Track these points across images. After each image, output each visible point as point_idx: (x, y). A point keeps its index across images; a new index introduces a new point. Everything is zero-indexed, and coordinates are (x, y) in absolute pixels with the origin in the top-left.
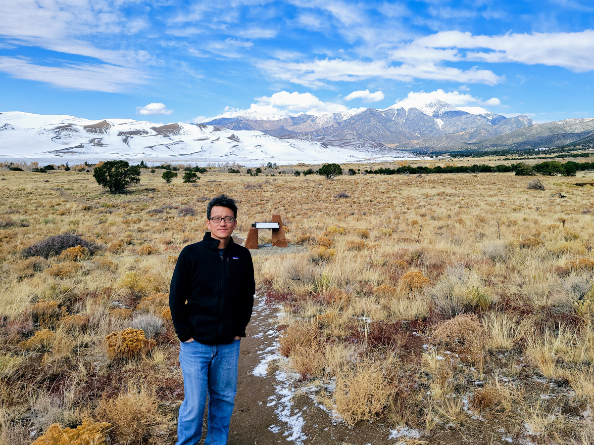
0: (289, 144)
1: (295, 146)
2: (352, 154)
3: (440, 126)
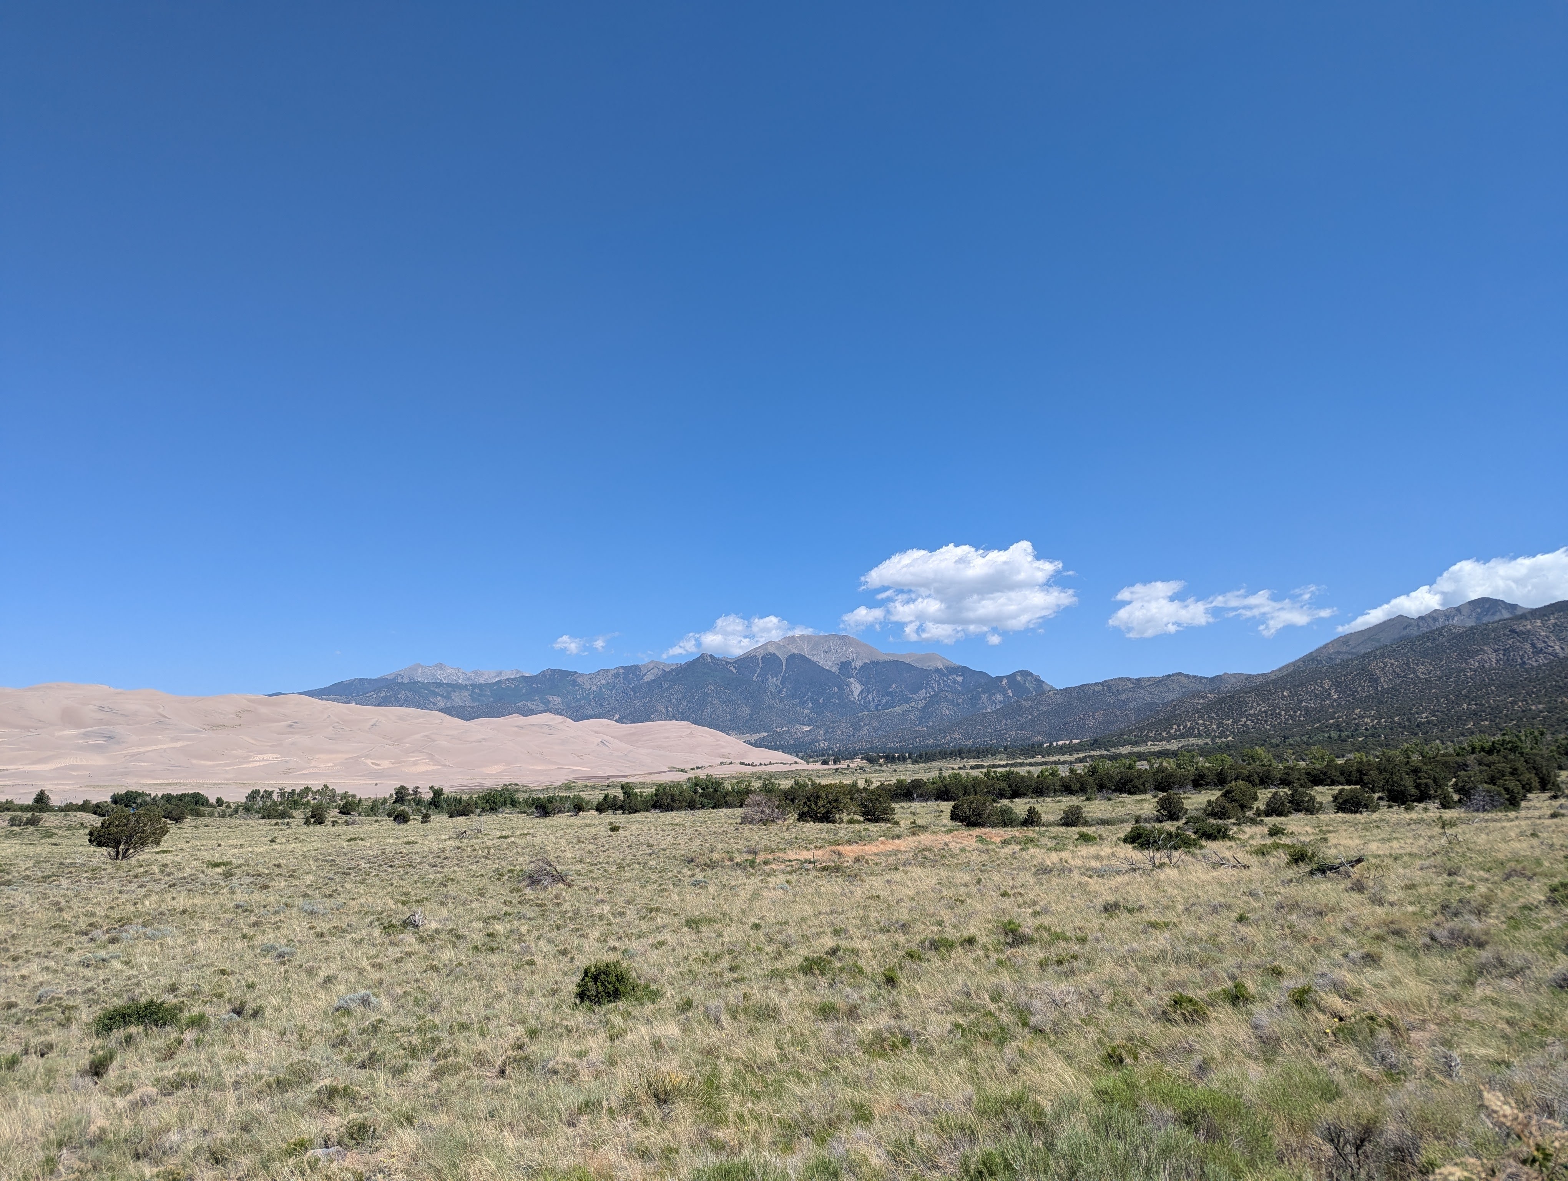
3: (856, 695)
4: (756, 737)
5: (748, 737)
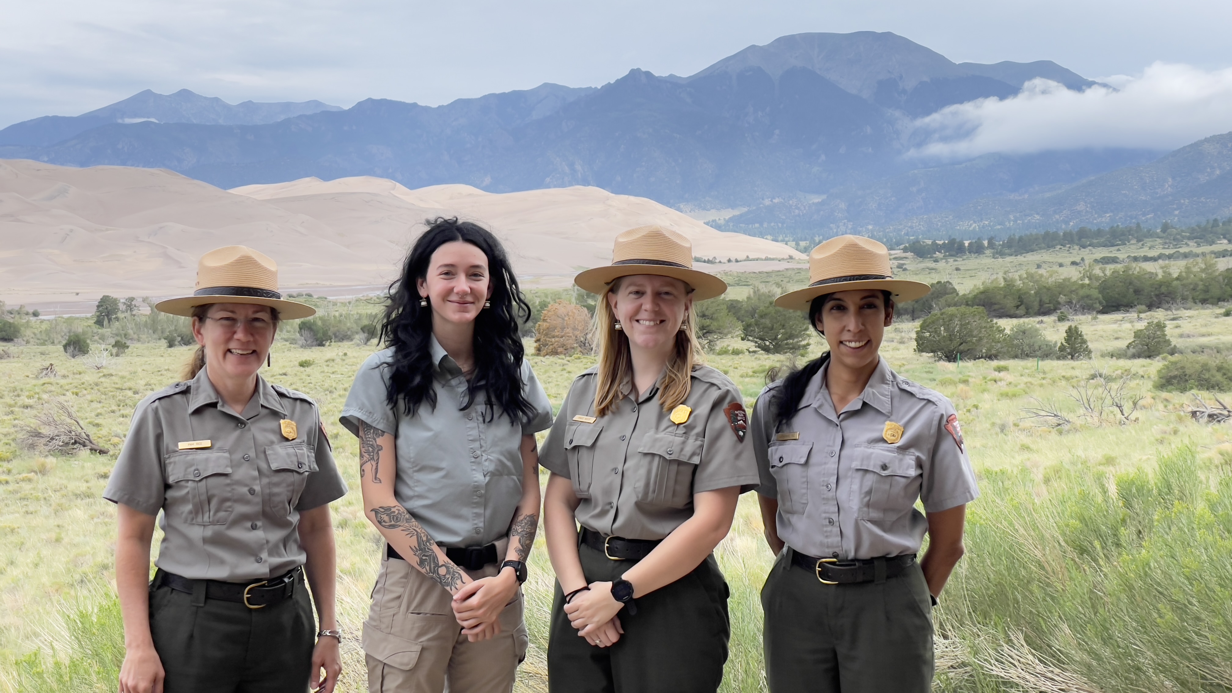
4: (727, 214)
5: (713, 215)
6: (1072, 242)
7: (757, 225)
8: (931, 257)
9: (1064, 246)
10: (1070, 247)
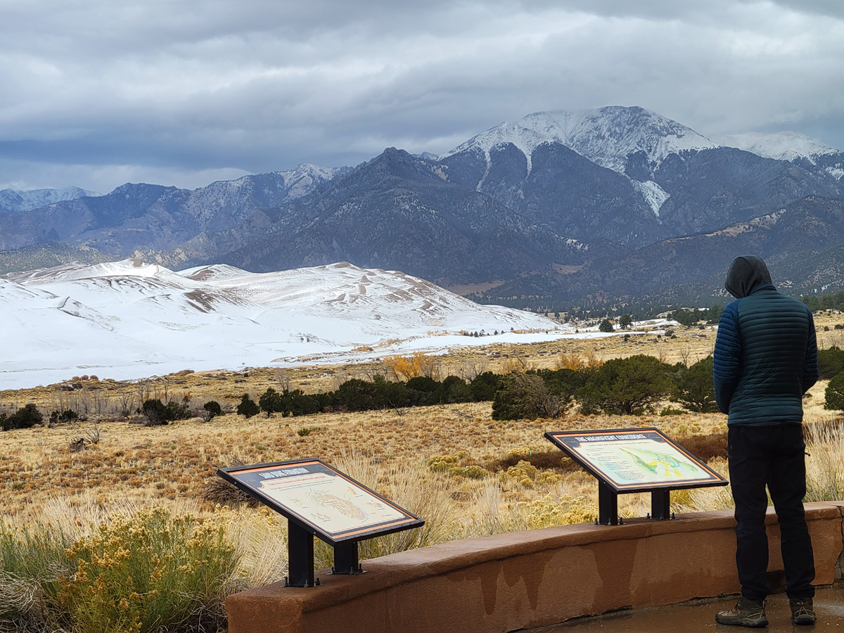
0: (57, 301)
1: (81, 311)
2: (306, 331)
3: (655, 208)
6: (831, 306)
7: (515, 297)
8: (695, 325)
9: (825, 311)
10: (830, 312)
